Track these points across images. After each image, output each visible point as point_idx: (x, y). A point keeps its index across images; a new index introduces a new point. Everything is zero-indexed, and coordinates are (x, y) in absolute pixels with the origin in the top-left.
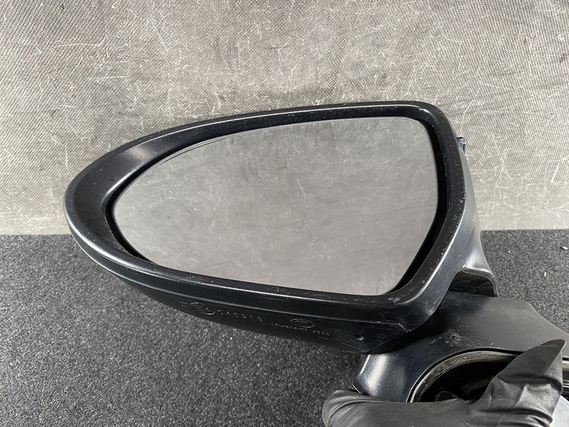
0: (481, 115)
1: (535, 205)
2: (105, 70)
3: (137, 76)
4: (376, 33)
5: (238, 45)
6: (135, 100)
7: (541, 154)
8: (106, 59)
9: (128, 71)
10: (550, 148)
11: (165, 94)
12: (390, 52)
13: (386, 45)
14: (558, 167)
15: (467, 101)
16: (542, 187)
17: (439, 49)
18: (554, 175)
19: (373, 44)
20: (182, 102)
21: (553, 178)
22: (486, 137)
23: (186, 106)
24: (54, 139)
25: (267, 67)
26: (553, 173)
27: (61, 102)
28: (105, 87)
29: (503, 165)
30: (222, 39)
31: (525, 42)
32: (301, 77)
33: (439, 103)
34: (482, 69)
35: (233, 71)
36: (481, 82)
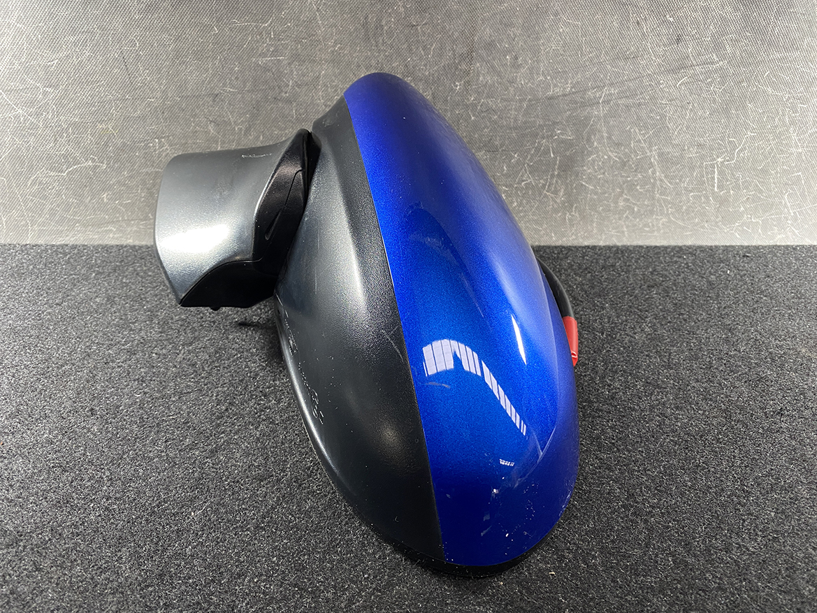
0: (618, 105)
1: (707, 222)
2: (268, 50)
3: (296, 57)
4: (502, 12)
5: (384, 23)
6: (291, 83)
7: (693, 153)
8: (271, 39)
9: (287, 52)
10: (699, 145)
11: (318, 77)
12: (518, 32)
13: (511, 25)
14: (716, 170)
15: (600, 88)
16: (707, 198)
17: (561, 30)
18: (716, 181)
19: (501, 23)
20: (332, 87)
21: (716, 185)
22: (630, 131)
23: (336, 91)
24: (211, 128)
25: (409, 46)
26: (713, 178)
27: (224, 85)
28: (266, 69)
29: (658, 169)
30: (370, 17)
31: (638, 23)
32: (441, 56)
33: (573, 90)
34: (607, 53)
35: (379, 51)
36: (609, 67)
